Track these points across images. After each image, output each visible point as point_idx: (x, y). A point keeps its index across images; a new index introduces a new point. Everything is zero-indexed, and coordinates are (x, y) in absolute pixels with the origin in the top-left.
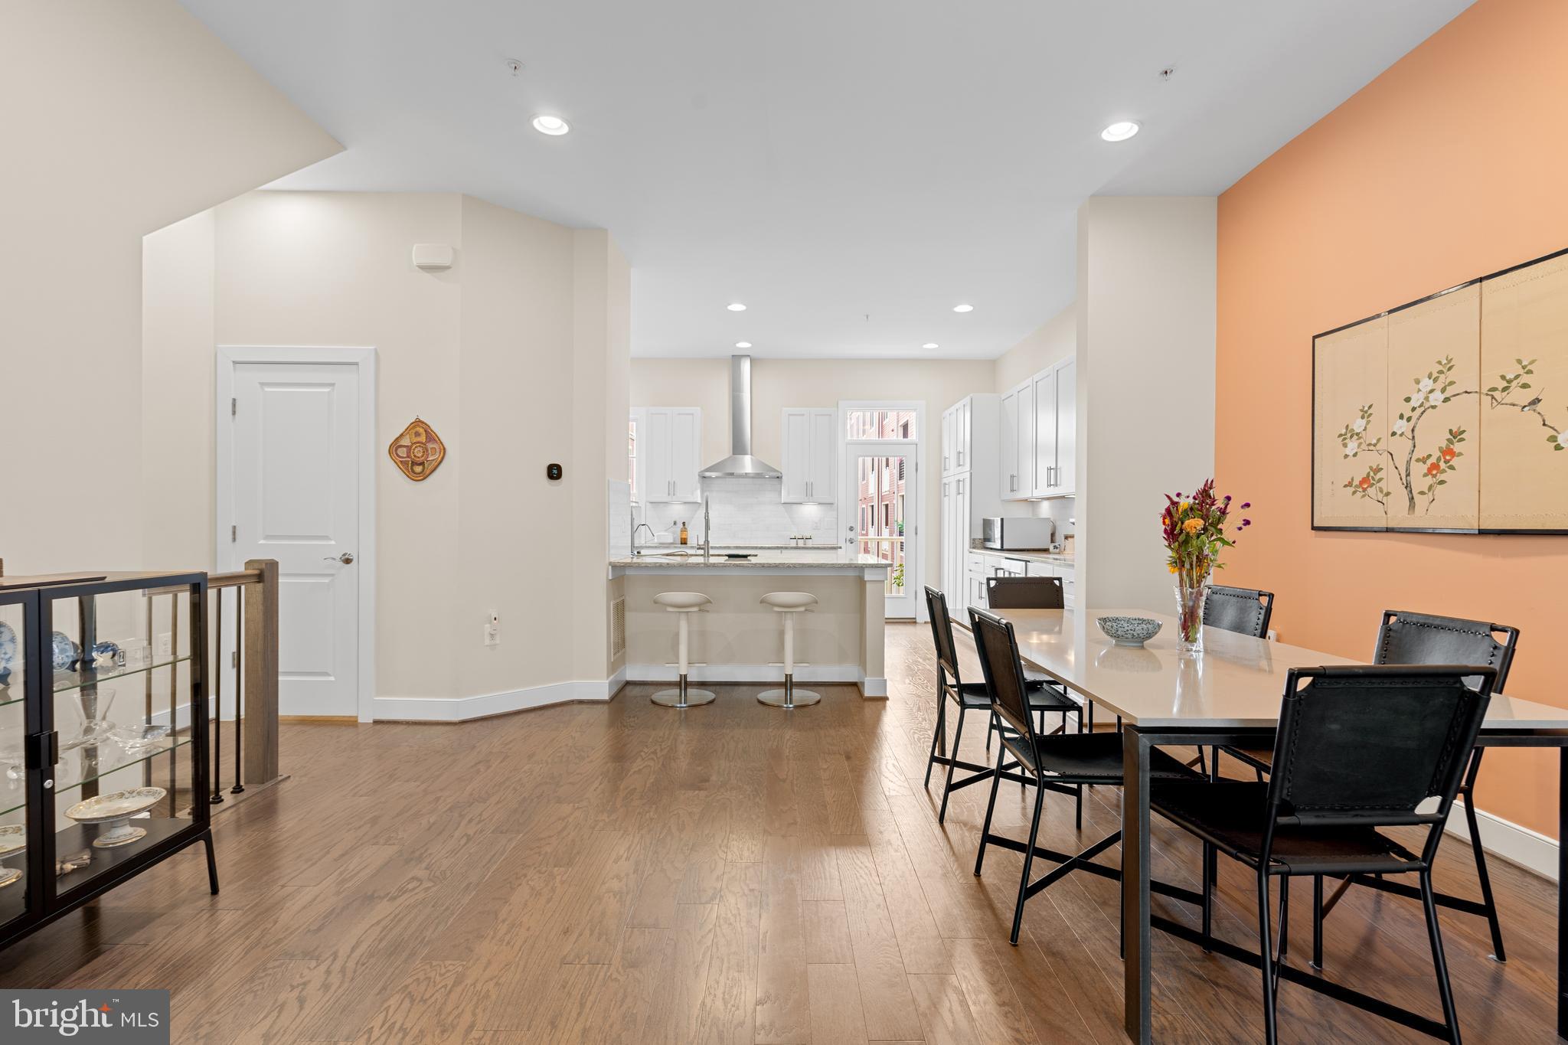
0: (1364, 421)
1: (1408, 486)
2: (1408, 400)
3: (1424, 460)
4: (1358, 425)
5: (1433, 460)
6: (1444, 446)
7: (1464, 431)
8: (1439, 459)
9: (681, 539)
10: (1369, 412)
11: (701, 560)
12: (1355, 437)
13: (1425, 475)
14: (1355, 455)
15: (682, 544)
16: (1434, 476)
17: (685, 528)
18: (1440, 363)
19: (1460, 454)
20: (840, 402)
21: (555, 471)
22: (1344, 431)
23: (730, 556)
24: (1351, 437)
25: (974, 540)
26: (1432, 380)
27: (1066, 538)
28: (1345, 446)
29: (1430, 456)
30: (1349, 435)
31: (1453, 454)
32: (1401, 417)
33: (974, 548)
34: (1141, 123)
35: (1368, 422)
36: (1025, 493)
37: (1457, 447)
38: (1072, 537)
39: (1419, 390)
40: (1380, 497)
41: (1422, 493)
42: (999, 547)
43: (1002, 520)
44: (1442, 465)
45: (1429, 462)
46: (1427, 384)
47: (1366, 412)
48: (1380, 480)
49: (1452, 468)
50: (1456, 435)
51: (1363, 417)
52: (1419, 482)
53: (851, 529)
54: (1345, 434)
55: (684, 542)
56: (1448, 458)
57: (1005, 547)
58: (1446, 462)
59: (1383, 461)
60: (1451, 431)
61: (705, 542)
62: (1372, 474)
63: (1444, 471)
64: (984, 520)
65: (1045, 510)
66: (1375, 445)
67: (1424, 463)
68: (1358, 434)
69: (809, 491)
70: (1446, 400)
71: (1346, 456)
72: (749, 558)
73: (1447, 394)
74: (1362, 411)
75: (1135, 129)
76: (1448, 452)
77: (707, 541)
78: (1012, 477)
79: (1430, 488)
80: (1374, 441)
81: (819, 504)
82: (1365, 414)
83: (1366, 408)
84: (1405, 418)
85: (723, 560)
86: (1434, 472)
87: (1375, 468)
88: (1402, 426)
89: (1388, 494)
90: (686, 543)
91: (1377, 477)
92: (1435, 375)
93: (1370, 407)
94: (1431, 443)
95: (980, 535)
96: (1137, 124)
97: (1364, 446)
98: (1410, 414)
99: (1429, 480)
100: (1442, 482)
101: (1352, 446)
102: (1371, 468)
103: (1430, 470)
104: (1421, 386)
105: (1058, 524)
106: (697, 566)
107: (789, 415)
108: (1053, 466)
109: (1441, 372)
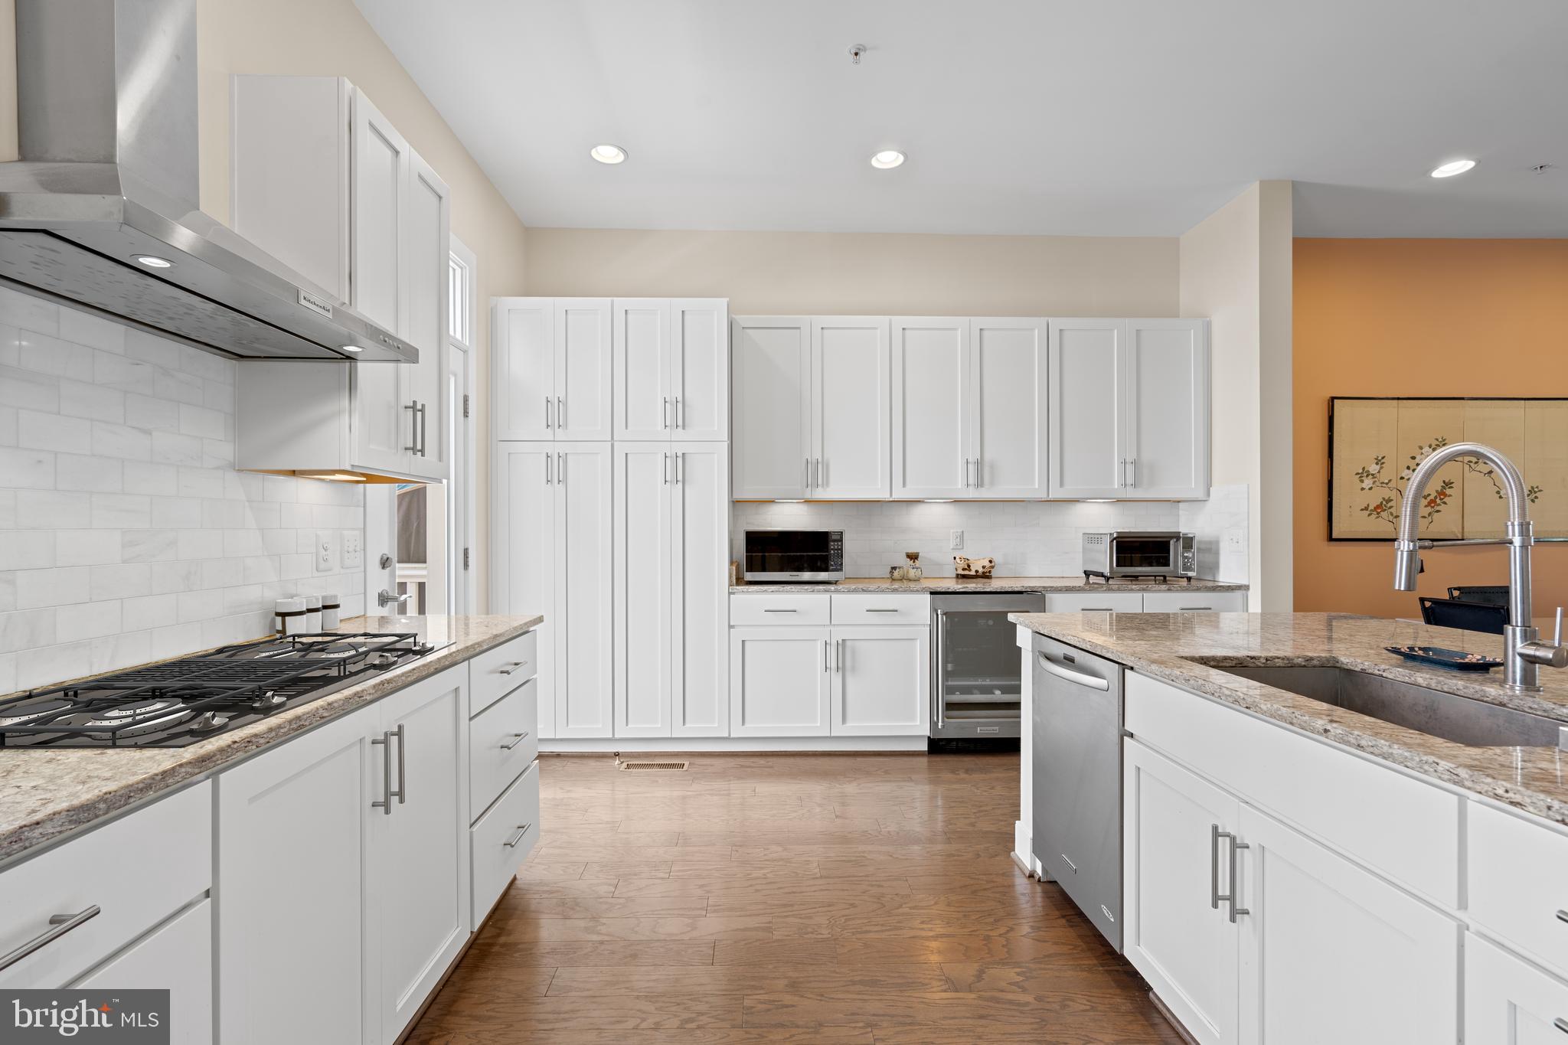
0: (1378, 467)
2: (1413, 458)
3: (1425, 497)
4: (1373, 468)
5: (1432, 497)
6: (1439, 489)
7: (1453, 483)
8: (1436, 497)
10: (1383, 461)
12: (1371, 477)
13: (1426, 506)
14: (1371, 489)
16: (1433, 507)
18: (1437, 440)
19: (1450, 496)
22: (1361, 471)
24: (1367, 476)
26: (1431, 449)
28: (1362, 481)
29: (1429, 495)
30: (1365, 474)
31: (1446, 495)
32: (1408, 468)
35: (1381, 468)
37: (1448, 491)
39: (1422, 454)
40: (1391, 518)
41: (1424, 517)
43: (841, 533)
44: (1438, 501)
45: (1429, 499)
47: (1380, 461)
48: (1391, 507)
49: (1445, 503)
50: (1448, 484)
51: (1377, 464)
53: (386, 562)
54: (1362, 473)
56: (1442, 497)
58: (1441, 499)
59: (1392, 494)
60: (1444, 482)
62: (1384, 503)
63: (1439, 505)
66: (1387, 484)
67: (1426, 499)
68: (1373, 475)
71: (1363, 489)
74: (1376, 459)
76: (1442, 494)
78: (813, 463)
79: (1430, 514)
80: (1387, 481)
83: (1380, 458)
84: (1412, 468)
86: (1433, 505)
87: (1386, 498)
89: (1397, 517)
91: (1389, 505)
92: (1433, 446)
93: (1383, 458)
97: (1378, 483)
98: (1415, 467)
99: (1429, 509)
100: (1438, 511)
101: (1368, 482)
102: (1384, 499)
103: (1429, 504)
104: (1423, 451)
109: (1437, 445)
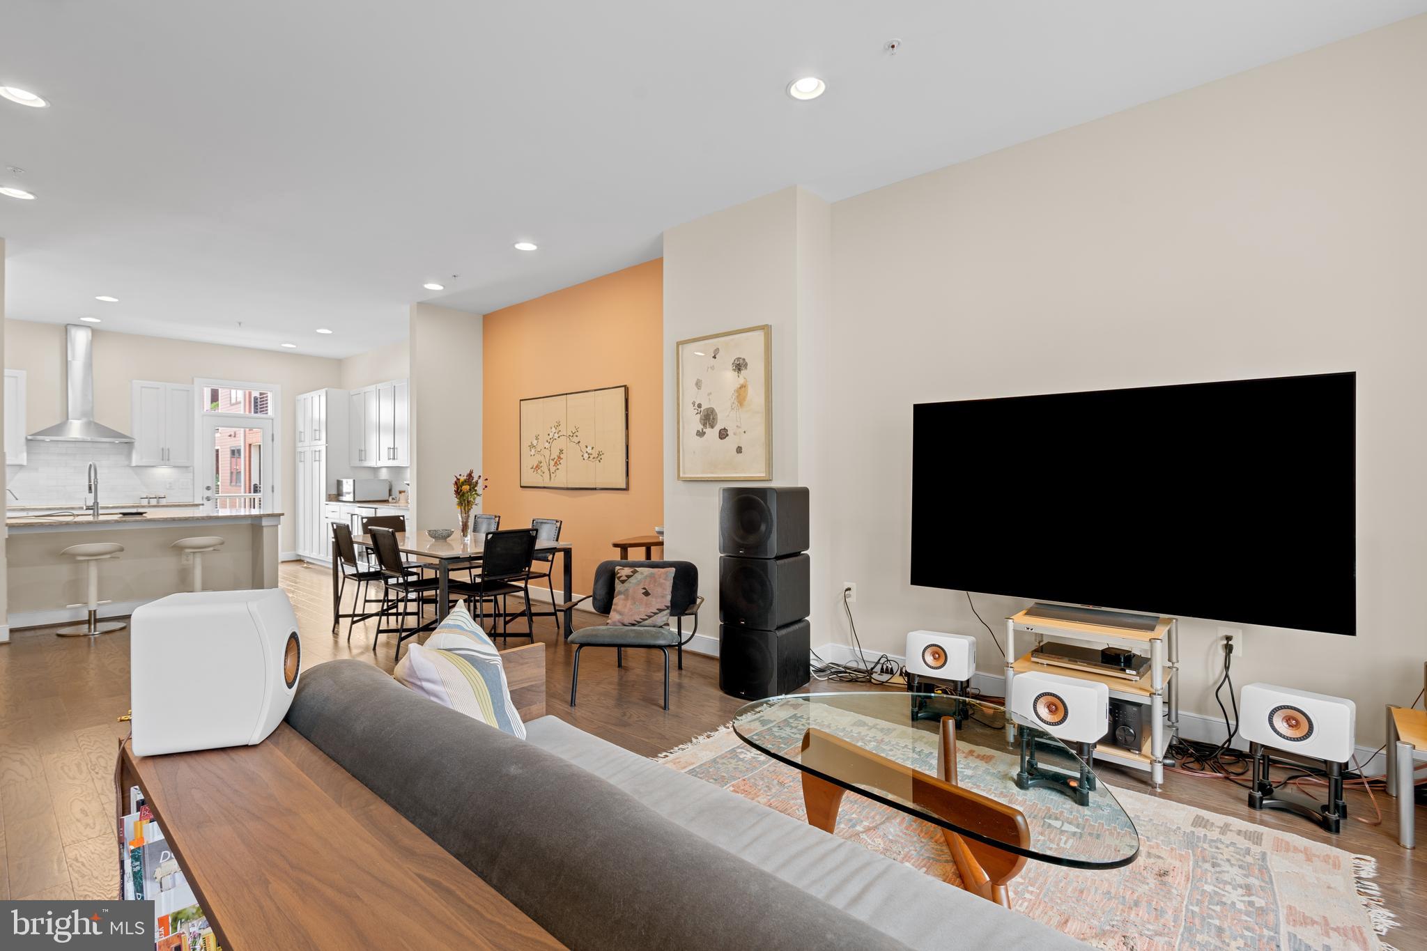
1: (549, 470)
2: (549, 435)
3: (553, 460)
4: (535, 442)
6: (558, 455)
7: (563, 450)
8: (557, 460)
10: (538, 437)
11: (90, 518)
13: (554, 465)
14: (533, 455)
16: (556, 467)
18: (557, 422)
19: (562, 459)
20: (195, 379)
22: (530, 444)
23: (124, 514)
25: (330, 495)
27: (400, 492)
28: (531, 451)
29: (555, 458)
30: (532, 446)
31: (560, 458)
32: (547, 441)
33: (329, 501)
35: (538, 442)
36: (372, 463)
37: (561, 456)
38: (404, 492)
39: (552, 432)
40: (541, 474)
41: (553, 473)
42: (352, 500)
43: (354, 481)
45: (555, 461)
46: (554, 429)
48: (541, 467)
49: (560, 463)
50: (561, 451)
52: (553, 469)
53: (208, 488)
57: (356, 500)
58: (559, 461)
59: (542, 459)
60: (560, 449)
61: (94, 503)
62: (539, 464)
63: (558, 465)
64: (337, 481)
65: (384, 474)
66: (540, 452)
68: (534, 446)
69: (165, 457)
70: (559, 437)
71: (531, 455)
72: (144, 515)
73: (559, 435)
74: (536, 436)
75: (441, 288)
77: (96, 503)
78: (361, 451)
79: (555, 471)
80: (539, 450)
81: (174, 467)
82: (537, 439)
85: (115, 518)
86: (556, 465)
87: (540, 461)
88: (547, 445)
89: (544, 472)
91: (541, 465)
92: (556, 427)
93: (538, 435)
94: (555, 454)
95: (334, 492)
96: (442, 286)
97: (536, 452)
98: (549, 440)
100: (558, 469)
101: (533, 451)
104: (552, 430)
105: (393, 483)
106: (89, 523)
107: (142, 387)
108: (392, 447)
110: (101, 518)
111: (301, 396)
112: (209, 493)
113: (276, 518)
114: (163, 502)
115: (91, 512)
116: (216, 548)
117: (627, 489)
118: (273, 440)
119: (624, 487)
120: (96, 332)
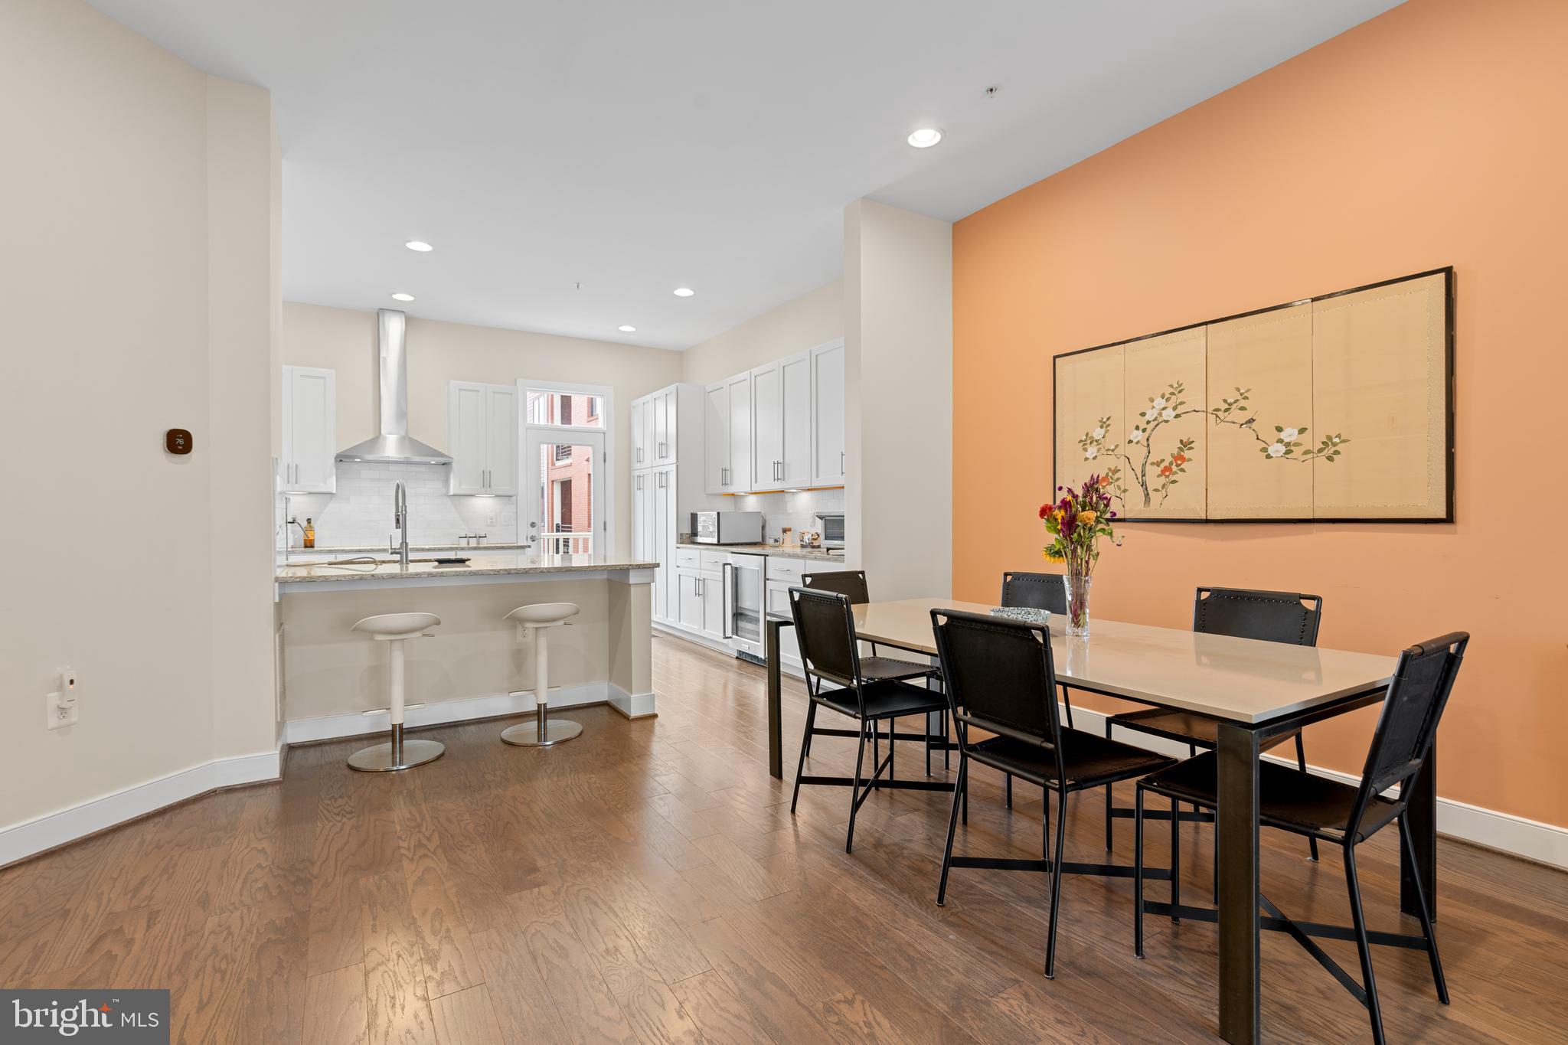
0: (1103, 431)
1: (1143, 485)
2: (1143, 414)
3: (1158, 464)
4: (1098, 433)
5: (1166, 463)
6: (1176, 453)
7: (1193, 442)
8: (1171, 463)
9: (305, 540)
10: (1107, 423)
11: (395, 569)
12: (1095, 443)
13: (1159, 476)
14: (1095, 458)
15: (306, 547)
16: (1167, 477)
17: (311, 527)
18: (1171, 386)
19: (1190, 460)
20: (518, 380)
21: (180, 441)
22: (1084, 438)
23: (441, 562)
24: (1091, 443)
25: (682, 535)
26: (1164, 400)
27: (785, 531)
28: (1085, 450)
29: (1163, 461)
30: (1089, 441)
31: (1184, 459)
32: (1137, 428)
33: (682, 543)
34: (943, 132)
35: (1107, 431)
36: (732, 489)
37: (1187, 454)
38: (790, 530)
39: (1153, 407)
40: (1118, 493)
41: (1156, 490)
42: (716, 542)
43: (718, 514)
44: (1174, 468)
45: (1162, 465)
46: (1160, 403)
47: (1105, 423)
48: (1118, 479)
49: (1183, 470)
50: (1186, 445)
51: (1102, 427)
52: (1154, 479)
53: (533, 525)
54: (1086, 440)
55: (309, 545)
56: (1179, 462)
57: (721, 542)
58: (1178, 465)
59: (1121, 463)
60: (1181, 441)
61: (402, 544)
62: (1110, 474)
63: (1176, 473)
64: (692, 514)
65: (752, 504)
66: (1113, 450)
67: (1158, 466)
68: (1097, 441)
69: (486, 483)
70: (1177, 416)
71: (1086, 459)
72: (467, 563)
73: (1178, 412)
74: (1101, 421)
75: (938, 137)
76: (1179, 458)
77: (404, 543)
78: (724, 470)
79: (1164, 486)
80: (1112, 447)
81: (496, 496)
82: (1104, 424)
83: (1105, 420)
84: (1141, 429)
85: (429, 568)
86: (1167, 473)
87: (1113, 469)
88: (1137, 436)
89: (1125, 491)
90: (312, 547)
91: (1115, 477)
92: (1167, 396)
93: (1108, 419)
94: (1165, 448)
95: (687, 530)
96: (939, 132)
97: (1103, 451)
98: (1146, 426)
99: (1163, 480)
100: (1174, 482)
101: (1092, 451)
102: (1110, 469)
103: (1163, 472)
104: (1154, 404)
105: (768, 518)
107: (460, 390)
109: (1173, 394)
110: (413, 568)
111: (640, 400)
112: (533, 532)
113: (646, 572)
114: (484, 543)
115: (397, 557)
116: (566, 620)
117: (1450, 519)
118: (605, 461)
119: (1443, 515)
120: (410, 321)
